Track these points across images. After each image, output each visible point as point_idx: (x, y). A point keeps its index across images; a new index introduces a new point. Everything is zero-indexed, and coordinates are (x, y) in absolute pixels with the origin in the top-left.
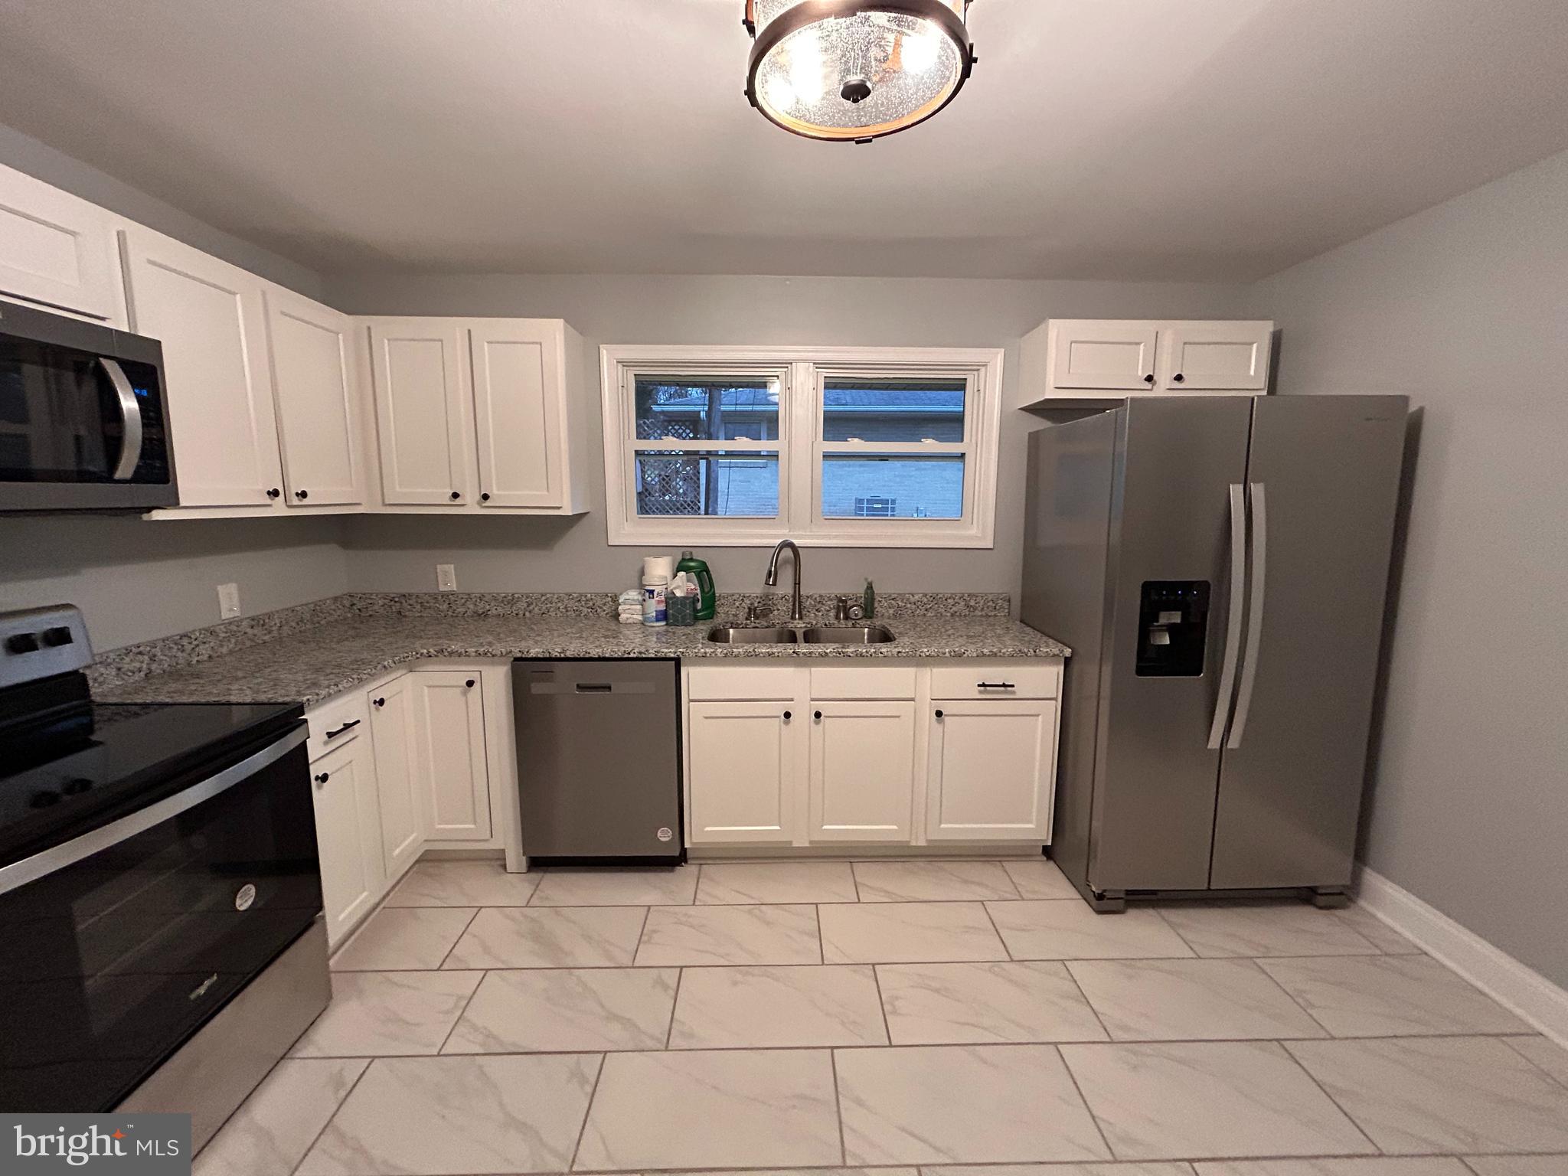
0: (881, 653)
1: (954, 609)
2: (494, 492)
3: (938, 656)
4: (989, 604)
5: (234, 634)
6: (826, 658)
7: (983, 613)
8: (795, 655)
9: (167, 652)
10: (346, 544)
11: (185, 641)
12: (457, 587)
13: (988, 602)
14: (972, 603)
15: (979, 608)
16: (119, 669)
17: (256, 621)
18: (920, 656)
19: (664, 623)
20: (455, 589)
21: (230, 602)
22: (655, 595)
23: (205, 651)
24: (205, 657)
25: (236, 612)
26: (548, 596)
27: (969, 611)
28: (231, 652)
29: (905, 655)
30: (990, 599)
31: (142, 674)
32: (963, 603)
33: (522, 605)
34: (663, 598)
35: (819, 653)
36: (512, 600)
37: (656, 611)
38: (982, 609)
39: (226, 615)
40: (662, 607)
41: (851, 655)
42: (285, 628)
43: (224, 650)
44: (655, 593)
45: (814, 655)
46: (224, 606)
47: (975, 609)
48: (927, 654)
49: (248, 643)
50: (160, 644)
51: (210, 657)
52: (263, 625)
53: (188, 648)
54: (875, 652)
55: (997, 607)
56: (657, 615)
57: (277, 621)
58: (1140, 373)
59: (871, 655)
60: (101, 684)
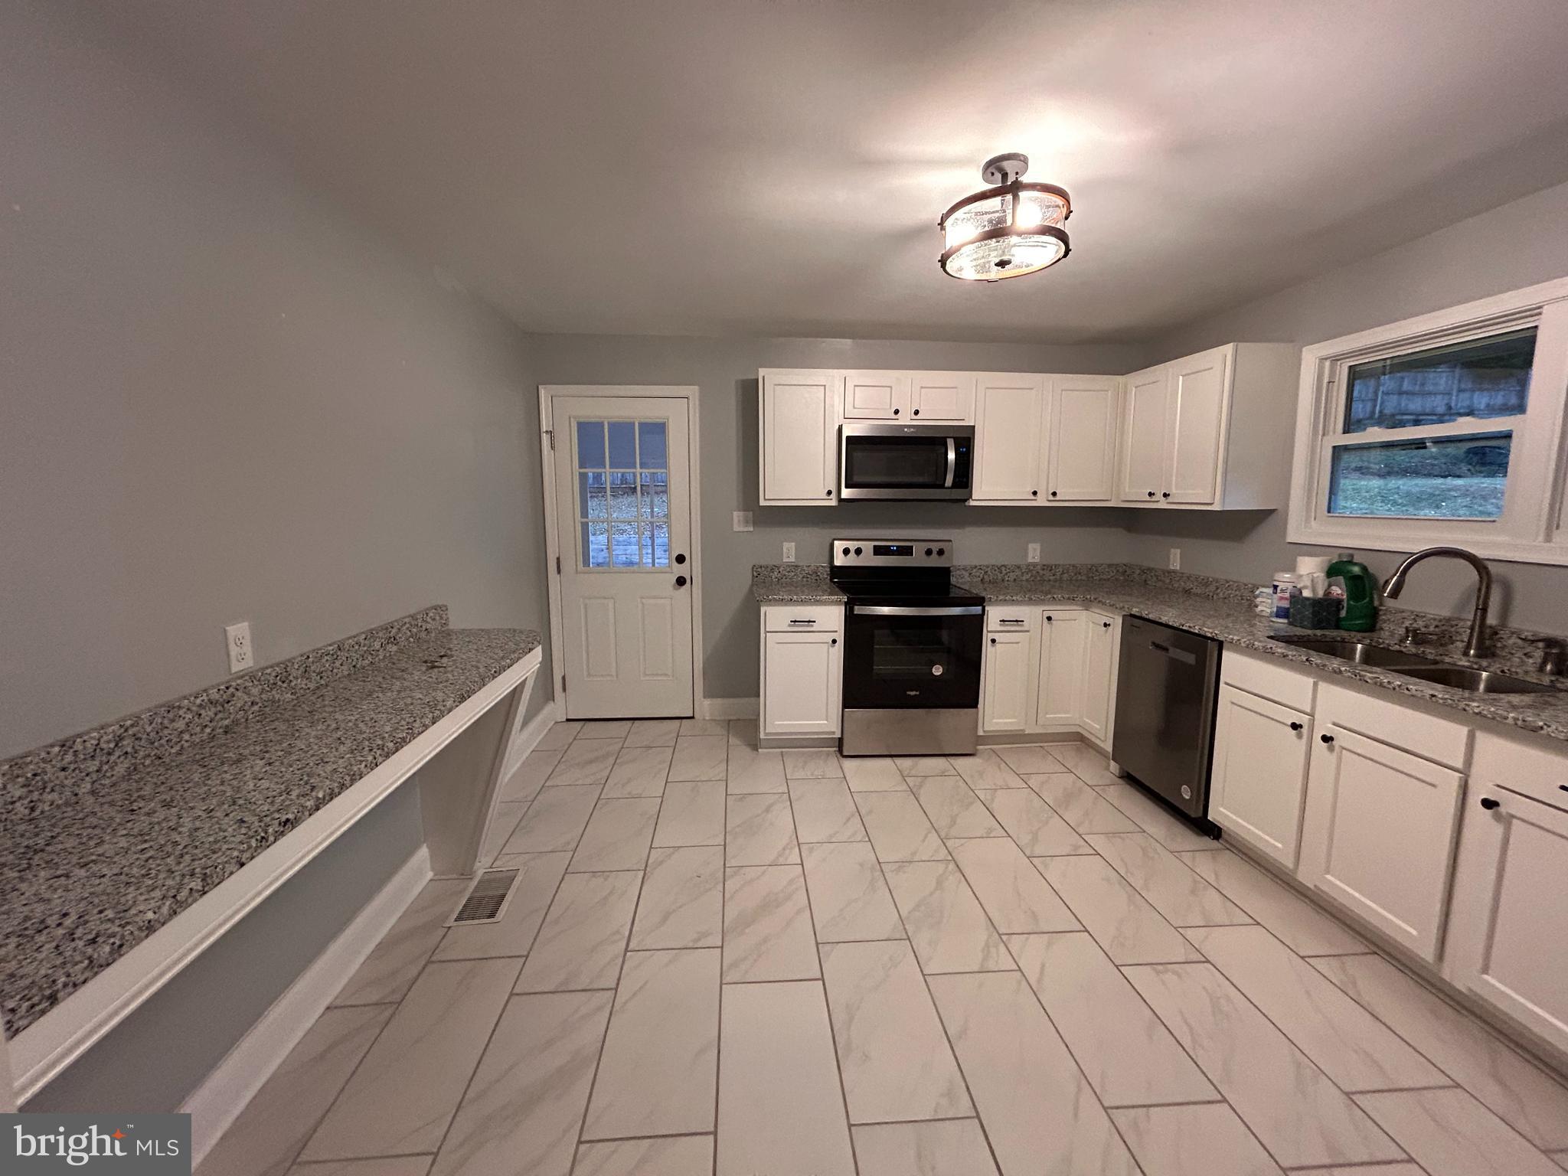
2: (1173, 491)
5: (1031, 571)
6: (1339, 676)
8: (1307, 663)
9: (994, 572)
10: (1129, 529)
11: (1003, 569)
12: (1180, 567)
16: (970, 574)
17: (1045, 567)
19: (1286, 621)
20: (1178, 568)
21: (1034, 553)
22: (1279, 591)
23: (1012, 576)
24: (1012, 580)
25: (1037, 560)
26: (1231, 583)
28: (1027, 580)
31: (980, 579)
33: (1212, 588)
34: (1287, 595)
35: (1333, 669)
36: (1206, 583)
37: (1277, 607)
39: (1030, 560)
40: (1285, 604)
41: (1369, 681)
42: (1066, 575)
43: (1024, 578)
44: (1279, 589)
45: (1326, 669)
46: (1030, 555)
49: (1039, 578)
50: (991, 567)
51: (1015, 580)
52: (1050, 570)
53: (1004, 572)
54: (1400, 686)
56: (1277, 611)
57: (1061, 570)
59: (1394, 689)
60: (962, 578)
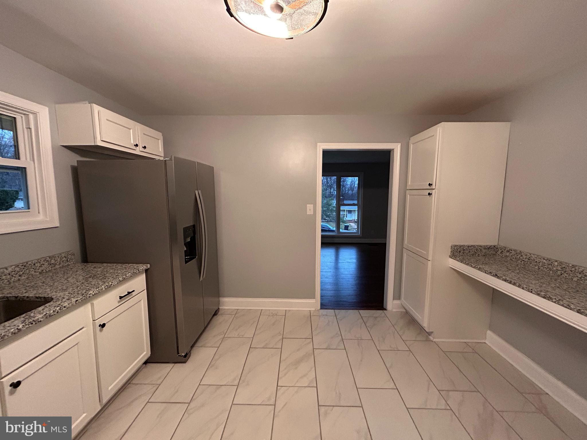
0: (65, 307)
1: (41, 269)
3: (99, 292)
4: (63, 259)
7: (61, 266)
13: (63, 258)
14: (53, 262)
15: (58, 264)
18: (90, 297)
27: (52, 267)
29: (80, 301)
30: (63, 256)
32: (47, 264)
38: (60, 264)
41: (42, 320)
47: (55, 265)
48: (93, 294)
54: (60, 309)
55: (68, 260)
58: (132, 142)
59: (57, 312)
